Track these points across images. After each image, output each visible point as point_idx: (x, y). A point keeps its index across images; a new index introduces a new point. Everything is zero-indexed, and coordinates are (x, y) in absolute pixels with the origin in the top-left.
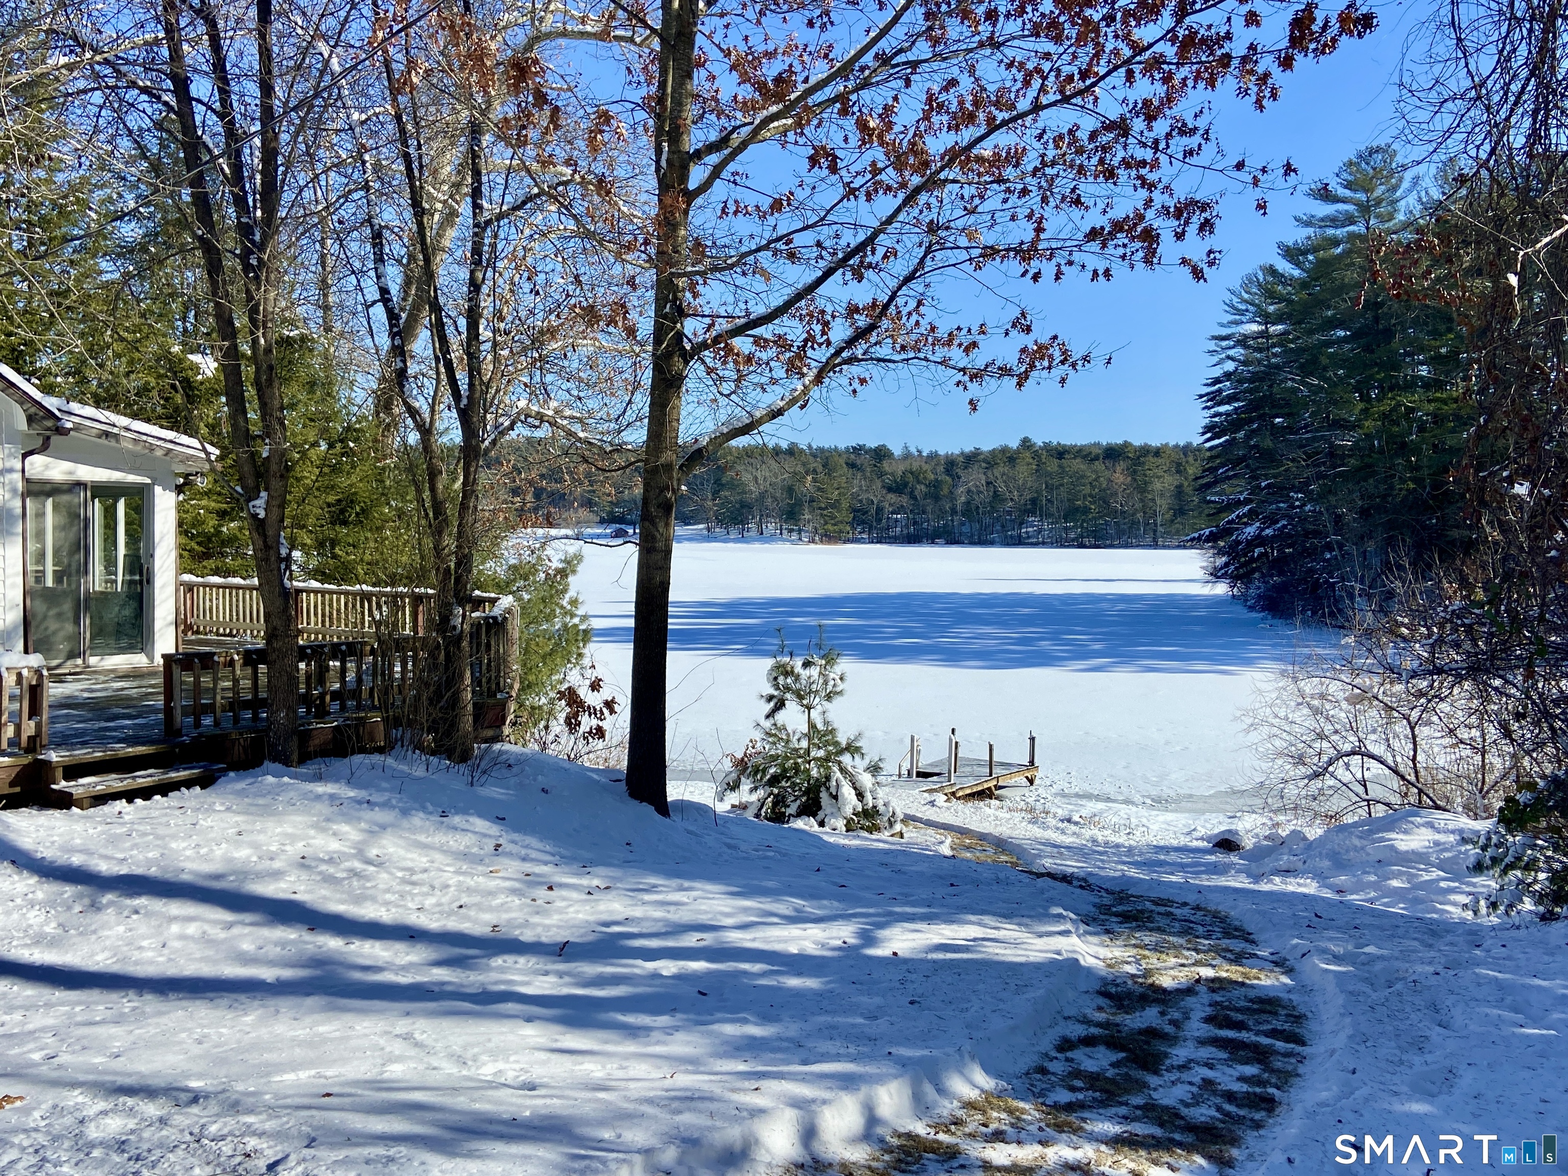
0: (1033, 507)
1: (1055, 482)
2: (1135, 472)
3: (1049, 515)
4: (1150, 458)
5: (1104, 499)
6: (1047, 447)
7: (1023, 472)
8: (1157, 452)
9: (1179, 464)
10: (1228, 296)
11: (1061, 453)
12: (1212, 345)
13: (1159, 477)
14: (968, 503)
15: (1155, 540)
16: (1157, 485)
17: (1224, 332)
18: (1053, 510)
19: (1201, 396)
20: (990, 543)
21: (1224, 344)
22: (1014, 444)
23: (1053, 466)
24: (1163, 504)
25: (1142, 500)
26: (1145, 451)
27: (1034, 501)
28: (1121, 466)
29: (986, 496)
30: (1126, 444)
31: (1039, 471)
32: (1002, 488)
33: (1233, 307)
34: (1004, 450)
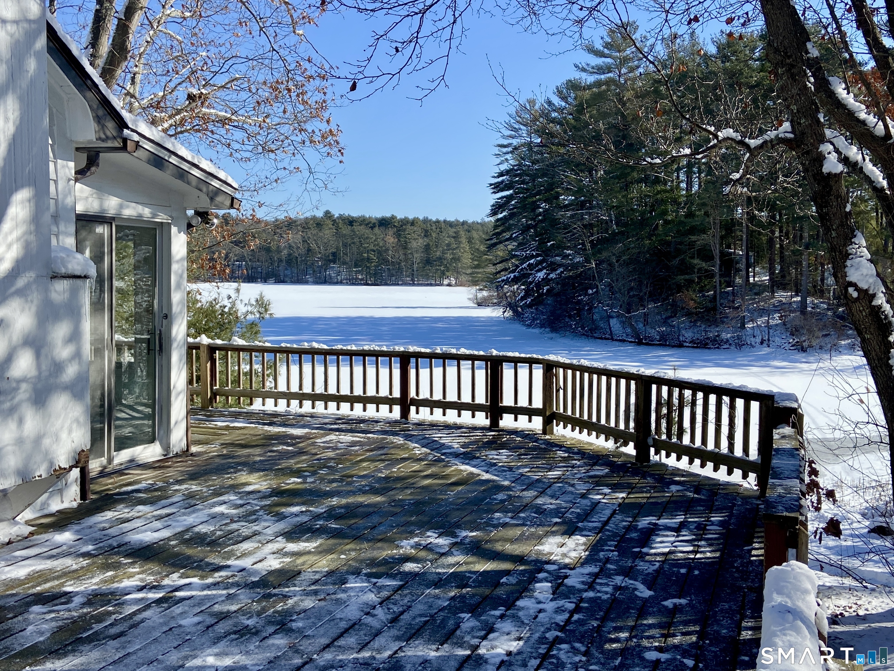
0: (334, 258)
1: (349, 241)
2: (400, 235)
3: (344, 263)
4: (409, 226)
5: (381, 253)
6: (341, 217)
7: (328, 233)
8: (413, 222)
9: (426, 231)
10: (507, 119)
11: (351, 222)
12: (496, 150)
13: (415, 239)
14: (290, 255)
15: (413, 280)
16: (414, 244)
17: (505, 142)
18: (348, 259)
19: (491, 185)
20: (305, 282)
21: (505, 150)
22: (320, 214)
23: (346, 230)
24: (418, 257)
25: (405, 254)
26: (405, 222)
27: (334, 254)
28: (391, 232)
29: (302, 251)
30: (393, 217)
31: (338, 234)
32: (313, 246)
33: (511, 126)
34: (314, 218)
